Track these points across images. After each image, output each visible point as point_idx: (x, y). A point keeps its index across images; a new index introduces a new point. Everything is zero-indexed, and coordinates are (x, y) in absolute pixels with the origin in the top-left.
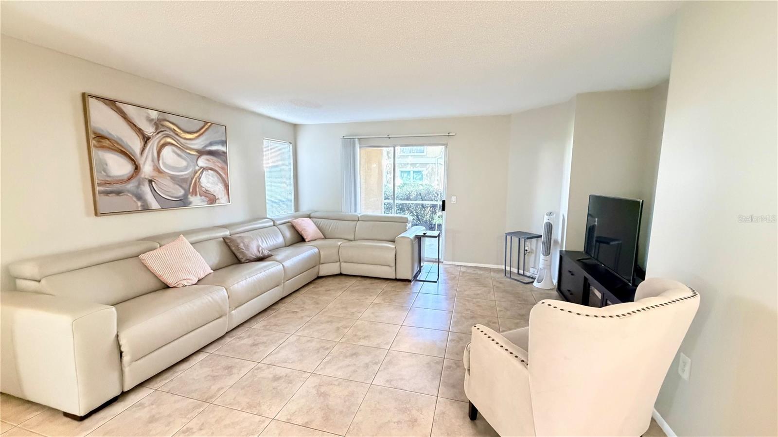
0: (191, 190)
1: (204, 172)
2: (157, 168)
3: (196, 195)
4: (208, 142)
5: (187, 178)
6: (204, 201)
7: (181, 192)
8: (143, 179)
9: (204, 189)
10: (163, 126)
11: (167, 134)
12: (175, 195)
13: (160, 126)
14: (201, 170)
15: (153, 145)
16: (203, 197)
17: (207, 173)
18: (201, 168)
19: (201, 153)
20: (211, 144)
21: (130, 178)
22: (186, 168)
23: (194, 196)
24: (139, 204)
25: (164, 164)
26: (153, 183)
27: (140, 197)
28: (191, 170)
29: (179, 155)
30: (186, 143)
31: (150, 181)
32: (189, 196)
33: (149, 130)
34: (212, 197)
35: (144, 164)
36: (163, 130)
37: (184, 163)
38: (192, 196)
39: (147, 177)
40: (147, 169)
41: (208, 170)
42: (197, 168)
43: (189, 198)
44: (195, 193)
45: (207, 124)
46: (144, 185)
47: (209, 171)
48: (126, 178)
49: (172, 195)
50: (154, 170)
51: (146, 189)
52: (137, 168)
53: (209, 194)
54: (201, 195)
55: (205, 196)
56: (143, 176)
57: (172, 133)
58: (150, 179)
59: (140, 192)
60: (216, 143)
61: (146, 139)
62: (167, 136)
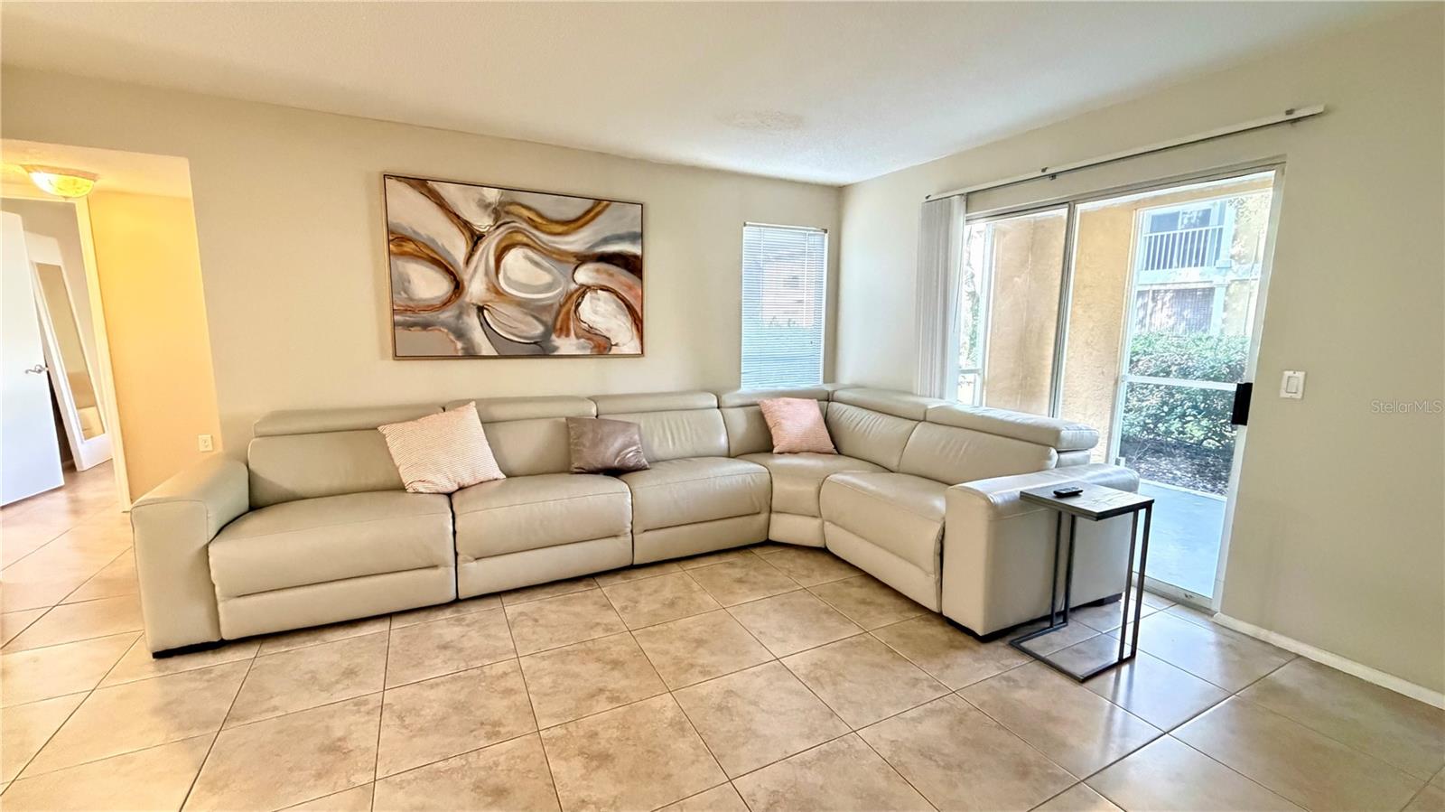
0: (558, 326)
1: (588, 296)
2: (494, 286)
3: (568, 335)
4: (600, 237)
5: (551, 305)
6: (584, 348)
7: (536, 329)
8: (468, 305)
9: (586, 325)
10: (508, 213)
11: (514, 227)
12: (525, 334)
13: (503, 214)
14: (582, 290)
15: (489, 247)
16: (582, 340)
17: (594, 295)
18: (582, 285)
19: (582, 259)
20: (606, 241)
21: (445, 304)
22: (549, 287)
23: (563, 337)
24: (459, 345)
25: (507, 279)
26: (485, 312)
27: (460, 334)
28: (561, 289)
29: (537, 264)
30: (554, 242)
31: (480, 309)
32: (554, 337)
33: (482, 222)
34: (602, 341)
35: (471, 280)
36: (508, 220)
37: (546, 278)
38: (559, 337)
39: (474, 301)
40: (476, 288)
41: (595, 290)
42: (573, 287)
43: (554, 341)
44: (564, 331)
45: (599, 203)
46: (469, 316)
47: (599, 292)
48: (437, 303)
49: (519, 334)
50: (488, 289)
51: (473, 321)
52: (458, 287)
53: (596, 334)
54: (578, 337)
55: (588, 339)
56: (467, 299)
57: (524, 226)
58: (481, 304)
59: (462, 326)
60: (620, 238)
61: (476, 238)
62: (516, 232)
